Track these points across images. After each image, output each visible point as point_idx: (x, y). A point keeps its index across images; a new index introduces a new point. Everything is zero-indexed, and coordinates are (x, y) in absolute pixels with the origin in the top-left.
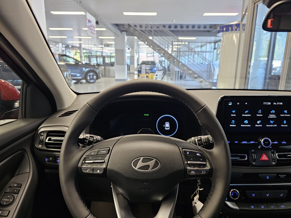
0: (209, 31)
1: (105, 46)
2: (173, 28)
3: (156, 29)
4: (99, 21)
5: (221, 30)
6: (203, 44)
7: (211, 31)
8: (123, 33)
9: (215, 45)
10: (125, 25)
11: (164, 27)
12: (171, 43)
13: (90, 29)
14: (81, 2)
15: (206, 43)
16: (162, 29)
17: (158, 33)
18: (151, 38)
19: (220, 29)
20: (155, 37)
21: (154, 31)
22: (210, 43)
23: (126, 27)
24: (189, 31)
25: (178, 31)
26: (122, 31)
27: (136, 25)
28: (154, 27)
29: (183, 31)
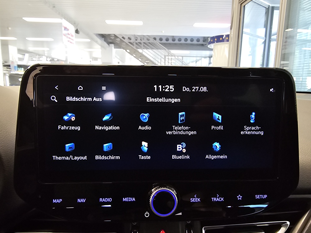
0: (203, 45)
1: (93, 59)
2: (164, 41)
3: (146, 41)
4: (79, 30)
6: (198, 58)
7: (205, 44)
8: (110, 45)
9: (210, 60)
10: (111, 35)
11: (154, 40)
12: (163, 57)
13: (68, 37)
14: (54, 7)
15: (200, 58)
16: (153, 42)
17: (148, 45)
18: (140, 51)
19: (211, 40)
20: (145, 50)
21: (144, 43)
22: (205, 57)
23: (113, 38)
24: (181, 44)
25: (170, 44)
26: (109, 43)
27: (124, 36)
28: (144, 39)
29: (176, 44)
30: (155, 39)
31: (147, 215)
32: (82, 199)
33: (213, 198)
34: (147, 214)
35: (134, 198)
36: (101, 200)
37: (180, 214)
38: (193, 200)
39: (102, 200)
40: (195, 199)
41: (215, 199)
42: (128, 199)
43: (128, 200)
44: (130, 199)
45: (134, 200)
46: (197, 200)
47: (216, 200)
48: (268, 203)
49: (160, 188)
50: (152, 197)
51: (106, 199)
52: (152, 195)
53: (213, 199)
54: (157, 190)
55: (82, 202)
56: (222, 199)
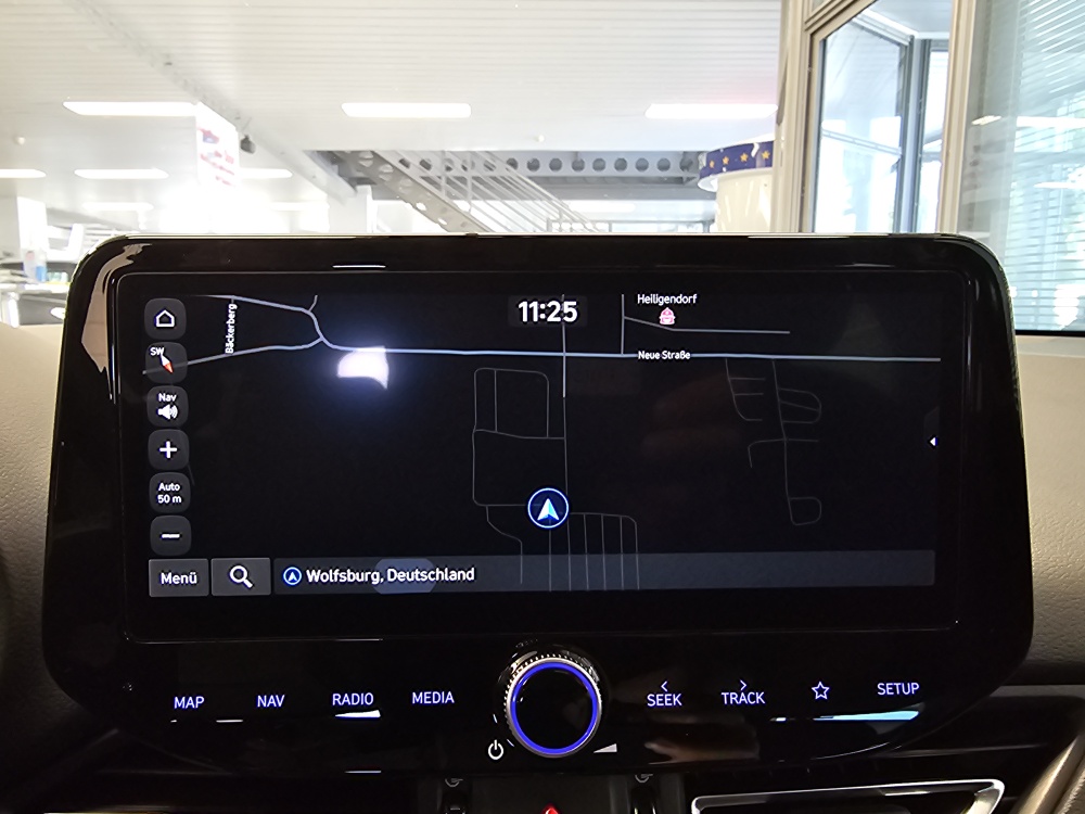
0: (679, 181)
2: (545, 171)
3: (484, 174)
4: (251, 139)
5: (712, 164)
6: (665, 227)
7: (689, 179)
8: (359, 187)
10: (361, 155)
11: (511, 168)
12: (544, 225)
13: (214, 164)
14: (169, 64)
15: (673, 226)
16: (506, 174)
17: (489, 187)
18: (462, 205)
19: (708, 163)
20: (480, 203)
21: (476, 179)
23: (367, 164)
24: (604, 180)
25: (564, 180)
26: (355, 182)
27: (408, 158)
28: (473, 164)
29: (584, 180)
30: (513, 163)
31: (496, 753)
32: (272, 697)
33: (725, 694)
34: (496, 751)
35: (450, 693)
36: (336, 698)
37: (613, 748)
38: (655, 701)
39: (341, 700)
40: (663, 698)
41: (733, 697)
42: (431, 695)
43: (431, 700)
44: (436, 695)
45: (450, 701)
46: (672, 702)
47: (738, 699)
48: (918, 705)
49: (540, 658)
50: (511, 688)
51: (355, 697)
52: (513, 683)
53: (728, 697)
54: (529, 663)
55: (272, 705)
56: (759, 697)
